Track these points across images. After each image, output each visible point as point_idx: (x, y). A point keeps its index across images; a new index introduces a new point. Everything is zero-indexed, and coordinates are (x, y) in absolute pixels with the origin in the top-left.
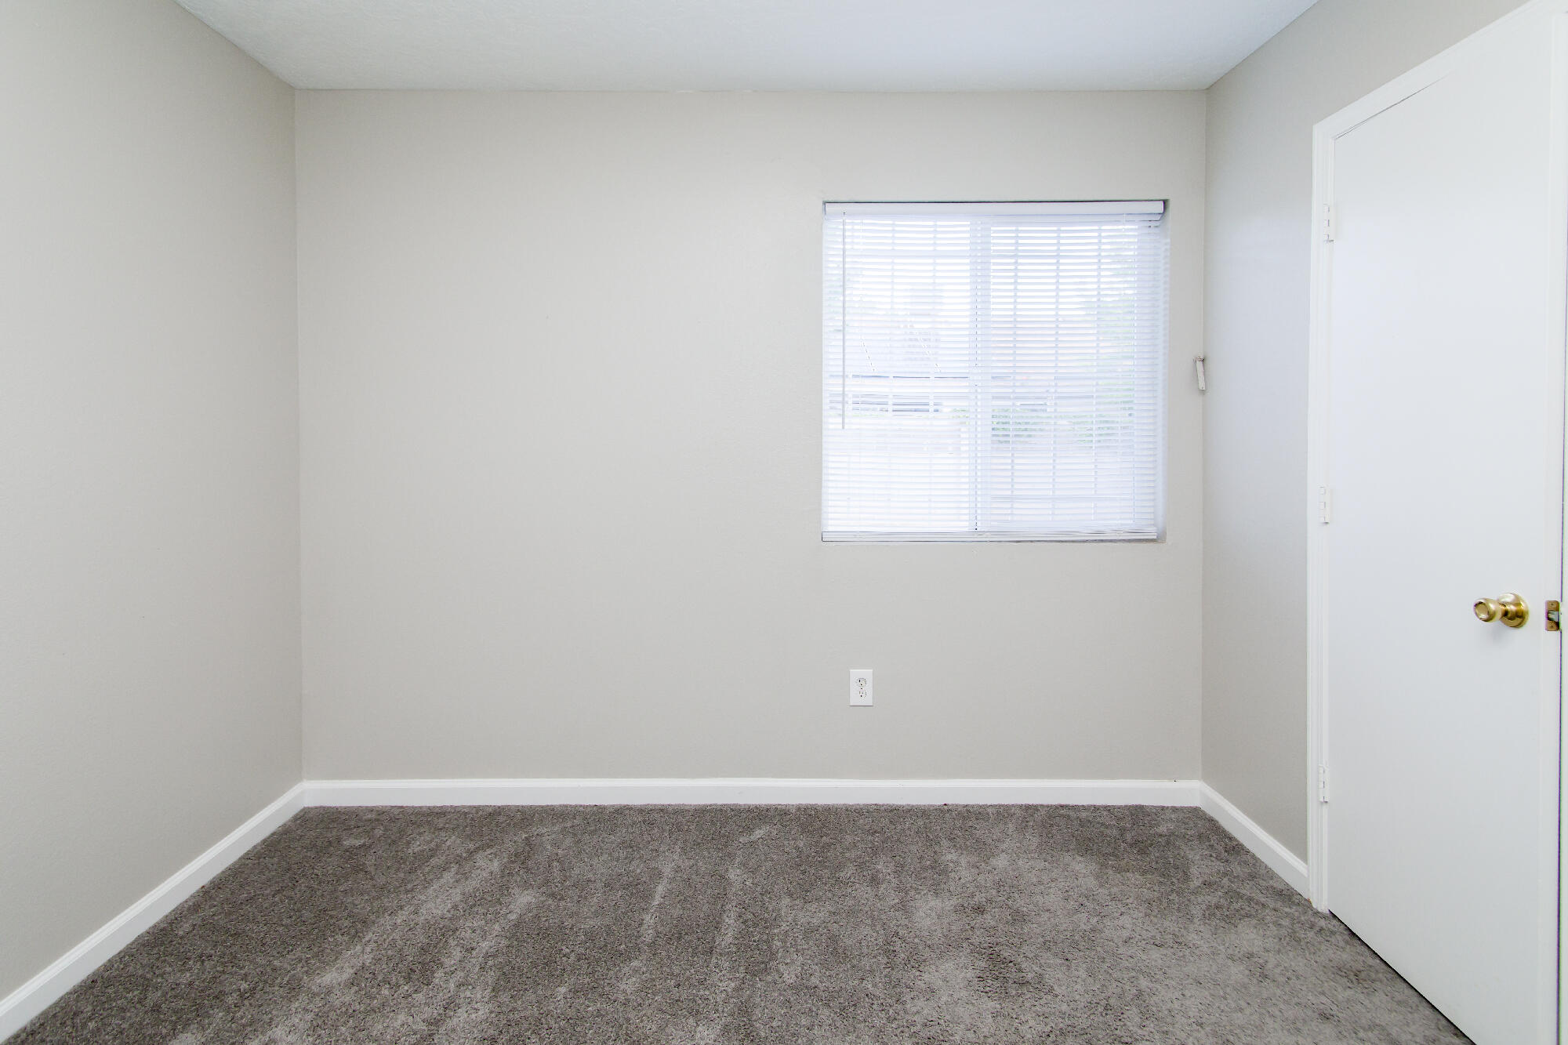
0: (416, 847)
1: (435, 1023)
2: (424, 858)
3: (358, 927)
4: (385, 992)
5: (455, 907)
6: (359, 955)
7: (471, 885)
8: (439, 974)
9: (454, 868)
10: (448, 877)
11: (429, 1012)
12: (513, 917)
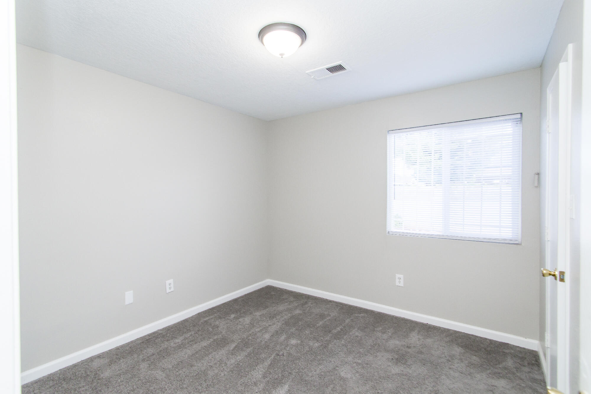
0: (284, 297)
1: (270, 326)
2: (284, 299)
3: (267, 307)
4: (264, 318)
5: (284, 309)
6: (264, 312)
7: (289, 307)
8: (275, 319)
9: (289, 303)
10: (286, 304)
11: (270, 324)
12: (294, 314)
